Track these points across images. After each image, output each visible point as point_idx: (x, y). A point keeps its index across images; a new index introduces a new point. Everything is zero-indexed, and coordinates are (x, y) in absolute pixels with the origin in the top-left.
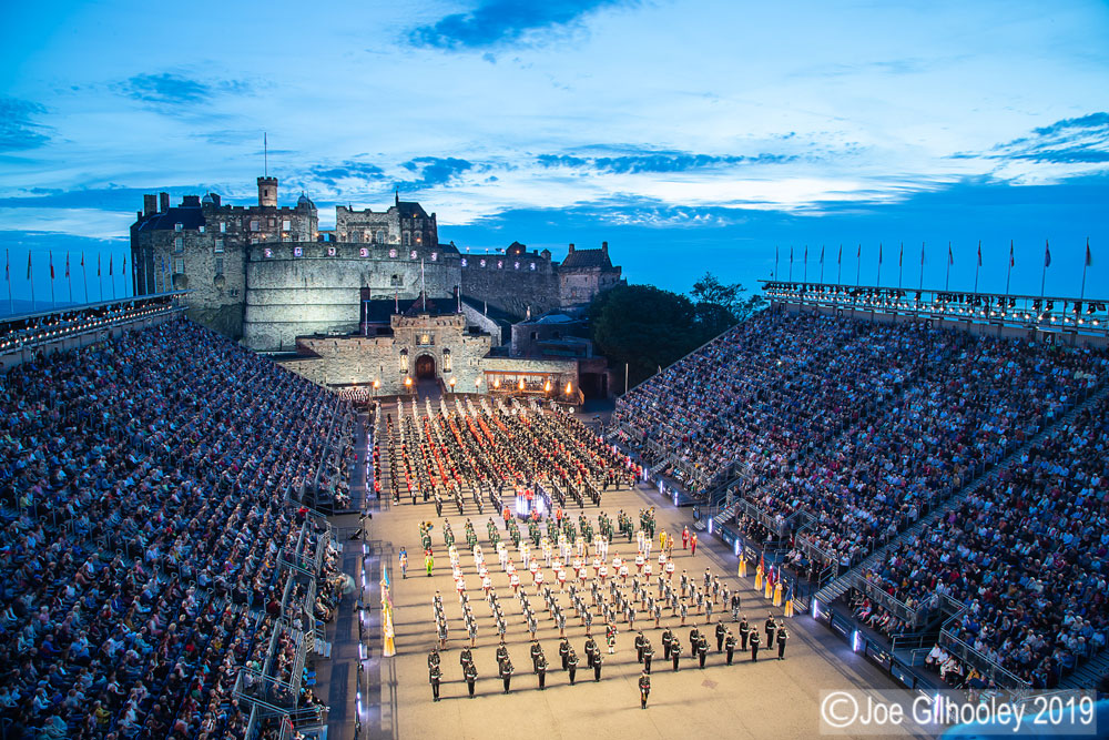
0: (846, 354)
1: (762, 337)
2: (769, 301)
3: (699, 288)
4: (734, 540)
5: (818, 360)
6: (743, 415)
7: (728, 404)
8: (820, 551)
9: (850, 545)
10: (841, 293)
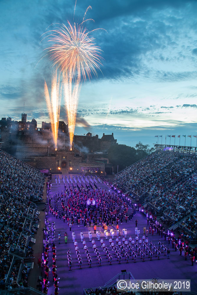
0: (177, 164)
1: (154, 159)
2: (156, 150)
3: (137, 146)
4: (147, 213)
5: (169, 165)
6: (149, 179)
7: (145, 176)
8: (170, 217)
9: (178, 215)
10: (175, 148)
